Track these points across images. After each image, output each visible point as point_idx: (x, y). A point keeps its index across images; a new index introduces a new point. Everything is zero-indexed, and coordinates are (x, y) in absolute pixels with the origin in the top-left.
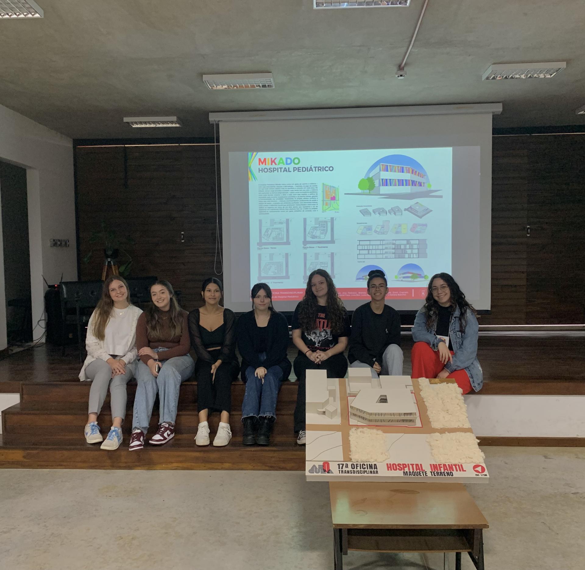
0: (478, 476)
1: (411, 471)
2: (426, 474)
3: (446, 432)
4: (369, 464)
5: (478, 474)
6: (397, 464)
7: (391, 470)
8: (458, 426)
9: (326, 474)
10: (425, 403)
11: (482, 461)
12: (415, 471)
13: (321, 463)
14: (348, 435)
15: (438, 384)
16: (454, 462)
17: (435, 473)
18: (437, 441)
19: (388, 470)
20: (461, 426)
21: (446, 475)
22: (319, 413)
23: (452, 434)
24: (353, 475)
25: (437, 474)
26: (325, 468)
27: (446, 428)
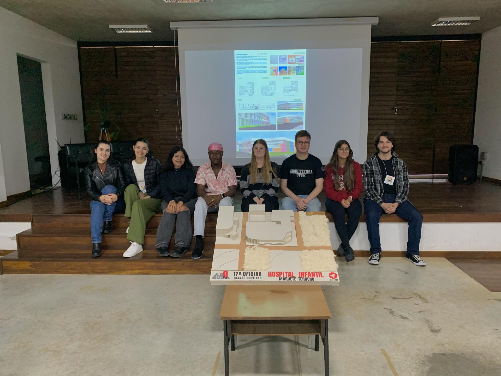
0: (332, 281)
1: (285, 277)
2: (295, 279)
3: (313, 249)
4: (256, 273)
5: (332, 279)
6: (275, 272)
7: (271, 276)
8: (322, 245)
9: (225, 280)
10: (302, 229)
11: (336, 270)
12: (288, 277)
13: (222, 272)
14: (244, 252)
15: (312, 216)
16: (315, 270)
17: (302, 278)
18: (306, 255)
19: (269, 276)
20: (324, 245)
21: (309, 280)
22: (225, 236)
23: (317, 251)
24: (243, 280)
25: (303, 279)
26: (225, 275)
27: (314, 246)
